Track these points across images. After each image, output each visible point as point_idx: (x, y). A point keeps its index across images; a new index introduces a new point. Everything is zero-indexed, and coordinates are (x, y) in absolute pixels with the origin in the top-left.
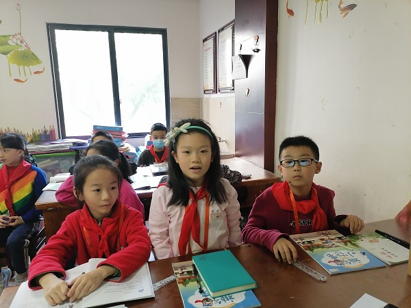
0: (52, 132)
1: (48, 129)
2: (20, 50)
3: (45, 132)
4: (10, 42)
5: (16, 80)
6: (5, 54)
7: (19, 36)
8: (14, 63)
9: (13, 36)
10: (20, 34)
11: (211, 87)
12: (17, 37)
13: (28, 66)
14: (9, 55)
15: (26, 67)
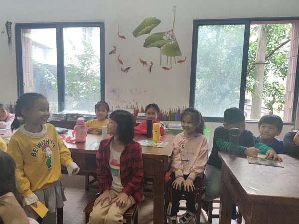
1: (181, 109)
3: (179, 111)
4: (164, 38)
5: (164, 68)
6: (159, 47)
8: (164, 54)
9: (168, 33)
10: (172, 31)
12: (170, 33)
13: (174, 56)
14: (162, 48)
15: (172, 57)
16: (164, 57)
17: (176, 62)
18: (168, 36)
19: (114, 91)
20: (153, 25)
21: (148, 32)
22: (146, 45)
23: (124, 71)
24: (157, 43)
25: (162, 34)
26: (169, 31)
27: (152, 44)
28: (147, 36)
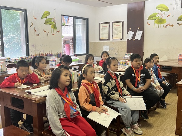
2: (54, 23)
5: (53, 34)
11: (108, 38)
14: (51, 25)
15: (55, 30)
16: (53, 29)
18: (53, 20)
19: (33, 46)
20: (48, 14)
21: (46, 17)
22: (45, 23)
23: (37, 35)
24: (50, 23)
25: (51, 19)
26: (54, 18)
27: (48, 23)
28: (46, 19)
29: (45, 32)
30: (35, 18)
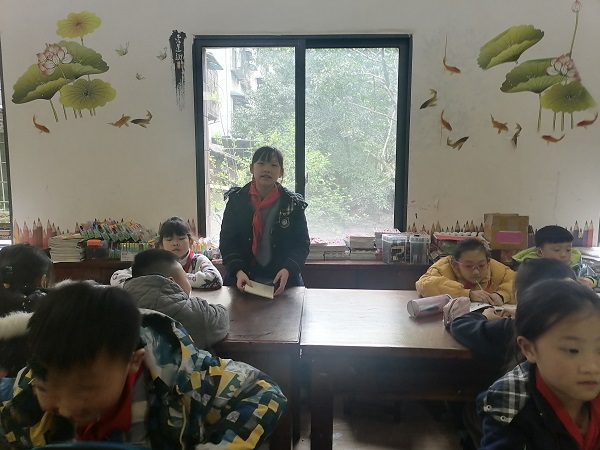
0: (588, 233)
1: (582, 227)
2: (563, 83)
3: (577, 232)
4: (550, 71)
5: (547, 138)
6: (538, 91)
7: (568, 59)
8: (549, 107)
9: (558, 60)
10: (569, 55)
12: (564, 61)
13: (571, 112)
14: (543, 94)
15: (566, 114)
16: (548, 113)
17: (575, 123)
18: (558, 66)
20: (526, 42)
22: (506, 88)
24: (533, 82)
25: (548, 61)
26: (562, 57)
27: (521, 85)
28: (511, 66)
29: (502, 127)
30: (449, 68)
